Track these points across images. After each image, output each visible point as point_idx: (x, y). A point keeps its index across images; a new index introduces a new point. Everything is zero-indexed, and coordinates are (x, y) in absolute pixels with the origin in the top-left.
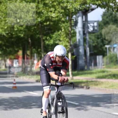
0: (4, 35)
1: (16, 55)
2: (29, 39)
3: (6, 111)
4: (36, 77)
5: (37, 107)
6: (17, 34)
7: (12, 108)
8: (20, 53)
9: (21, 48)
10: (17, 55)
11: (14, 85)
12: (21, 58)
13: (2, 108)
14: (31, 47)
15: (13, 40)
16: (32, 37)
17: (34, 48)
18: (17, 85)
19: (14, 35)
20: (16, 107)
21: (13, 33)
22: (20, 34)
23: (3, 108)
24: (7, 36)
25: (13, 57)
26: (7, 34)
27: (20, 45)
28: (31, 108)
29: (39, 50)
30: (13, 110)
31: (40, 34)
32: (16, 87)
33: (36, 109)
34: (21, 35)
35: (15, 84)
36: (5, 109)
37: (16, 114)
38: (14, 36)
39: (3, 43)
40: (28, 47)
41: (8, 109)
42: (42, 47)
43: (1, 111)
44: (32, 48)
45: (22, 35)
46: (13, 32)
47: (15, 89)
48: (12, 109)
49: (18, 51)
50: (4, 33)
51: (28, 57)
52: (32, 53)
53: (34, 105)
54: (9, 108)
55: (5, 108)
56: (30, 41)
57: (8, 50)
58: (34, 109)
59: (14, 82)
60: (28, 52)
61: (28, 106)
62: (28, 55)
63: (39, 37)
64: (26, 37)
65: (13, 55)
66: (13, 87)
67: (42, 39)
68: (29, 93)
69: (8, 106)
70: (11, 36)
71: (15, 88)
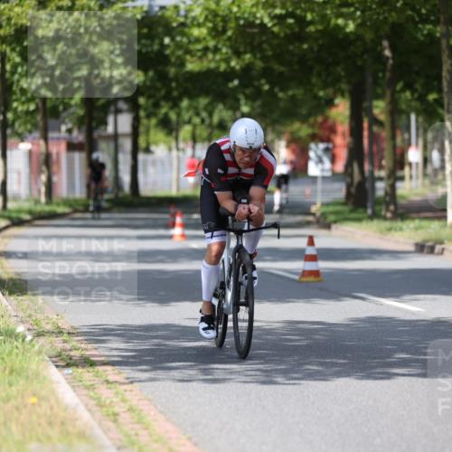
0: (263, 25)
1: (320, 119)
2: (385, 43)
3: (266, 387)
4: (417, 229)
5: (419, 371)
6: (324, 18)
7: (296, 375)
8: (341, 111)
9: (344, 86)
10: (326, 119)
11: (310, 266)
12: (343, 135)
13: (250, 373)
14: (392, 83)
15: (305, 46)
16: (397, 34)
17: (409, 86)
18: (322, 265)
19: (311, 23)
20: (318, 372)
21: (309, 17)
22: (340, 21)
23: (253, 373)
24: (276, 29)
25: (304, 131)
26: (280, 19)
27: (340, 70)
28: (389, 376)
29: (432, 97)
30: (302, 382)
31: (436, 23)
32: (316, 273)
33: (414, 379)
34: (346, 25)
35: (313, 258)
36: (262, 379)
37: (313, 403)
38: (312, 29)
39: (259, 64)
40: (376, 82)
41: (279, 380)
42: (445, 84)
43: (247, 385)
44: (399, 86)
45: (351, 27)
46: (305, 11)
47: (314, 285)
48: (295, 379)
49: (330, 103)
50: (263, 16)
51: (375, 129)
52: (395, 111)
53: (403, 363)
54: (285, 373)
55: (266, 371)
56: (387, 53)
57: (281, 95)
58: (401, 379)
59: (310, 251)
60: (379, 108)
61: (373, 368)
62: (380, 124)
63: (430, 35)
64: (369, 36)
65: (304, 120)
66: (305, 273)
67: (444, 42)
68: (381, 305)
69: (280, 364)
70: (297, 30)
71: (311, 279)
